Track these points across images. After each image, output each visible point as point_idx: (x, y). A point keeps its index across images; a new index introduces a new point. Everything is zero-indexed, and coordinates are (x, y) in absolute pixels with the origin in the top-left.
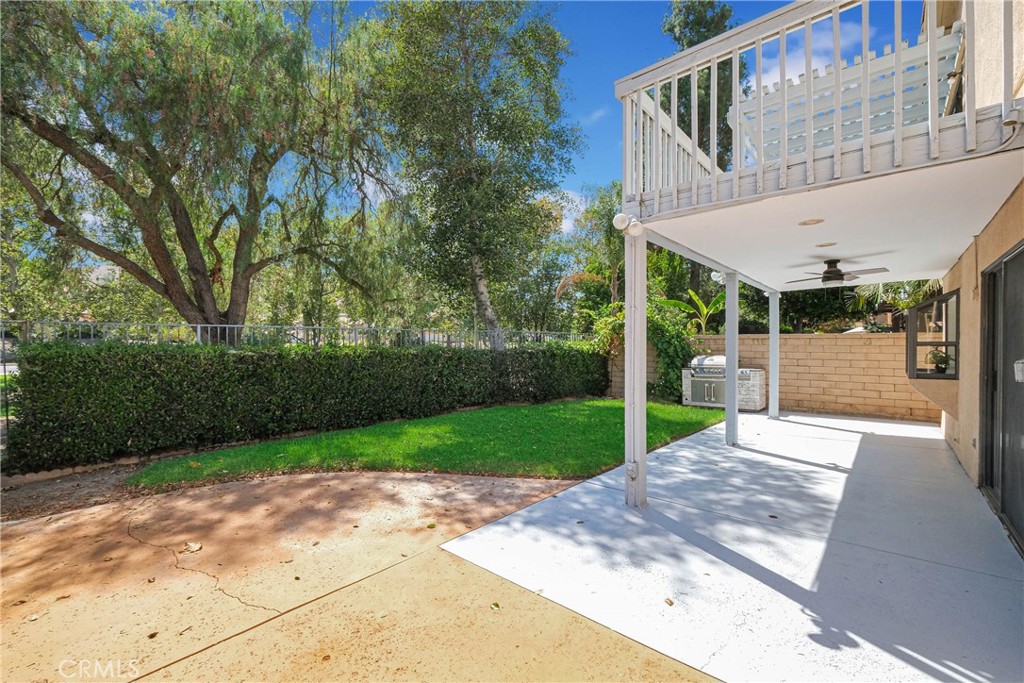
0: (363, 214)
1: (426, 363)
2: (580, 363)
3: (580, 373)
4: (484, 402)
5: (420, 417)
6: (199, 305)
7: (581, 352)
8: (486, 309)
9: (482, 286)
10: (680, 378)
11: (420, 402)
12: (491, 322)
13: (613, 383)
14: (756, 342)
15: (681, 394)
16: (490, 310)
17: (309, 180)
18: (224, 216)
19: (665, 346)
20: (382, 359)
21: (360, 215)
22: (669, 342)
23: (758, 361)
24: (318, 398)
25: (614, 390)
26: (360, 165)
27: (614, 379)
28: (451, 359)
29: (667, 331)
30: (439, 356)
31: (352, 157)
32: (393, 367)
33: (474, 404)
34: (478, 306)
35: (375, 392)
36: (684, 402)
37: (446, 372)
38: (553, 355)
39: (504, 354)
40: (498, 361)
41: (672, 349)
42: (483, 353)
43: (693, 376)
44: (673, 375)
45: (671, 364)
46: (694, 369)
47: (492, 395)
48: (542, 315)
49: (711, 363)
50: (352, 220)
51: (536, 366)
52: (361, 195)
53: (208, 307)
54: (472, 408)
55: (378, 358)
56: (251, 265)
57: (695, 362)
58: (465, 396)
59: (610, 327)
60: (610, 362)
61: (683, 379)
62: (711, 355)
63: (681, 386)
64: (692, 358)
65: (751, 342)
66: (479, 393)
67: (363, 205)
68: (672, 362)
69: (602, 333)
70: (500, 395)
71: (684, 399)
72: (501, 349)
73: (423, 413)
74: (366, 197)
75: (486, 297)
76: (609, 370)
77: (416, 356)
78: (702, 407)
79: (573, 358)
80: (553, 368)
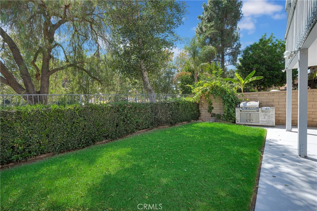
0: (98, 52)
1: (118, 111)
2: (189, 107)
3: (189, 111)
4: (148, 128)
5: (116, 139)
6: (26, 88)
7: (189, 102)
8: (147, 85)
9: (146, 74)
10: (234, 112)
11: (116, 131)
12: (150, 91)
13: (202, 115)
14: (270, 95)
15: (235, 119)
16: (149, 85)
17: (76, 38)
18: (38, 52)
19: (227, 98)
20: (92, 110)
21: (97, 53)
22: (229, 96)
23: (270, 103)
24: (51, 135)
25: (202, 117)
26: (95, 32)
27: (202, 113)
28: (131, 108)
29: (227, 91)
30: (125, 107)
31: (92, 29)
32: (99, 114)
33: (144, 129)
34: (144, 84)
35: (89, 129)
36: (237, 122)
37: (128, 115)
38: (178, 104)
39: (157, 104)
40: (154, 107)
41: (230, 100)
42: (147, 104)
43: (241, 111)
44: (231, 111)
45: (230, 106)
46: (241, 108)
47: (152, 124)
48: (166, 89)
49: (250, 105)
50: (94, 55)
51: (171, 109)
52: (97, 45)
53: (30, 89)
54: (143, 130)
55: (90, 110)
56: (49, 71)
57: (242, 104)
58: (139, 126)
59: (201, 91)
60: (200, 106)
61: (236, 112)
62: (249, 101)
63: (235, 115)
64: (240, 103)
65: (267, 95)
66: (146, 124)
67: (98, 49)
68: (230, 105)
69: (198, 94)
70: (156, 123)
71: (236, 121)
72: (155, 102)
73: (118, 136)
74: (99, 45)
75: (147, 79)
76: (200, 109)
77: (112, 108)
78: (246, 125)
79: (187, 105)
80: (178, 109)
